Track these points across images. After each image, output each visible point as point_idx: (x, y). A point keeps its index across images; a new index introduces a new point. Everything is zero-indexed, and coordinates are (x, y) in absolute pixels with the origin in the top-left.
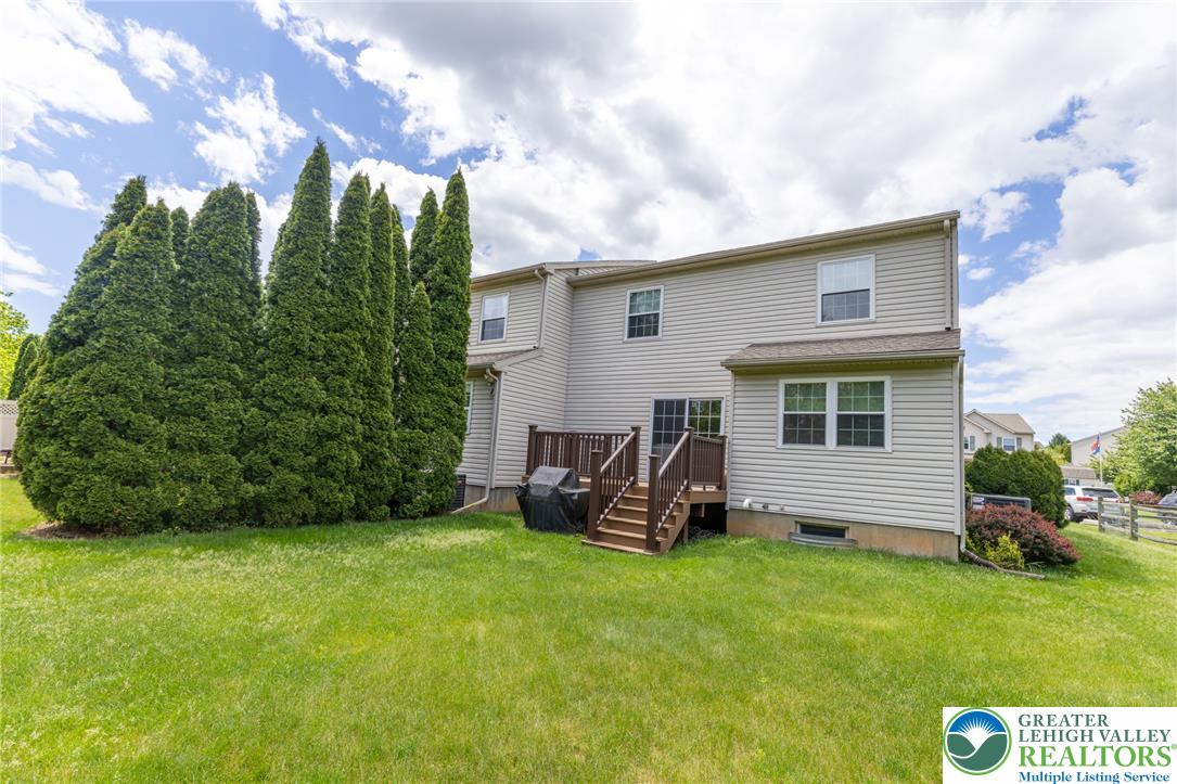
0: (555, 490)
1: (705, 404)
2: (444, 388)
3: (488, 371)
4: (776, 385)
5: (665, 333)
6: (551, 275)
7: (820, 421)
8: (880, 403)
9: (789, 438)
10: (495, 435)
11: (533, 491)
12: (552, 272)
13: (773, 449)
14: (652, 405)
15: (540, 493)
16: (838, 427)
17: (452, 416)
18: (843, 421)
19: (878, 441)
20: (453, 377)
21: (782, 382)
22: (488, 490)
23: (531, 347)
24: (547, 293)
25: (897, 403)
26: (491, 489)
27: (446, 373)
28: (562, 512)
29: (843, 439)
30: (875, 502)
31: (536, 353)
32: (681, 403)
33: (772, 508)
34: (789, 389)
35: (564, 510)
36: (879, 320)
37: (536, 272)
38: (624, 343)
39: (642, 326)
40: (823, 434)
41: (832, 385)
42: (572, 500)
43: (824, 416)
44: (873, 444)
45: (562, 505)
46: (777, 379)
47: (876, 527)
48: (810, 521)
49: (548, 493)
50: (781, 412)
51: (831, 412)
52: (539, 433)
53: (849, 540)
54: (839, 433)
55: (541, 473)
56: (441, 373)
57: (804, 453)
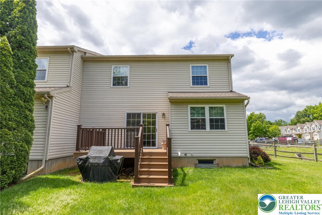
0: (107, 159)
1: (149, 115)
2: (22, 103)
3: (46, 96)
4: (187, 107)
5: (131, 85)
6: (76, 52)
7: (204, 120)
8: (222, 114)
9: (193, 128)
10: (49, 130)
11: (91, 161)
12: (77, 51)
13: (187, 132)
14: (126, 115)
15: (96, 161)
16: (210, 123)
17: (27, 120)
18: (211, 120)
19: (223, 127)
20: (28, 97)
21: (189, 106)
22: (44, 162)
23: (65, 86)
24: (74, 61)
25: (229, 114)
26: (46, 161)
27: (24, 94)
28: (111, 170)
29: (212, 127)
30: (224, 149)
31: (68, 89)
32: (139, 115)
33: (188, 155)
34: (192, 108)
35: (112, 169)
36: (210, 86)
37: (69, 49)
38: (111, 88)
39: (119, 81)
40: (205, 125)
41: (207, 107)
42: (117, 163)
43: (205, 119)
44: (221, 129)
45: (111, 166)
46: (187, 105)
47: (224, 158)
48: (202, 158)
49: (102, 161)
50: (189, 118)
51: (207, 118)
52: (83, 129)
53: (216, 164)
54: (210, 125)
55: (94, 150)
56: (21, 94)
57: (198, 132)
